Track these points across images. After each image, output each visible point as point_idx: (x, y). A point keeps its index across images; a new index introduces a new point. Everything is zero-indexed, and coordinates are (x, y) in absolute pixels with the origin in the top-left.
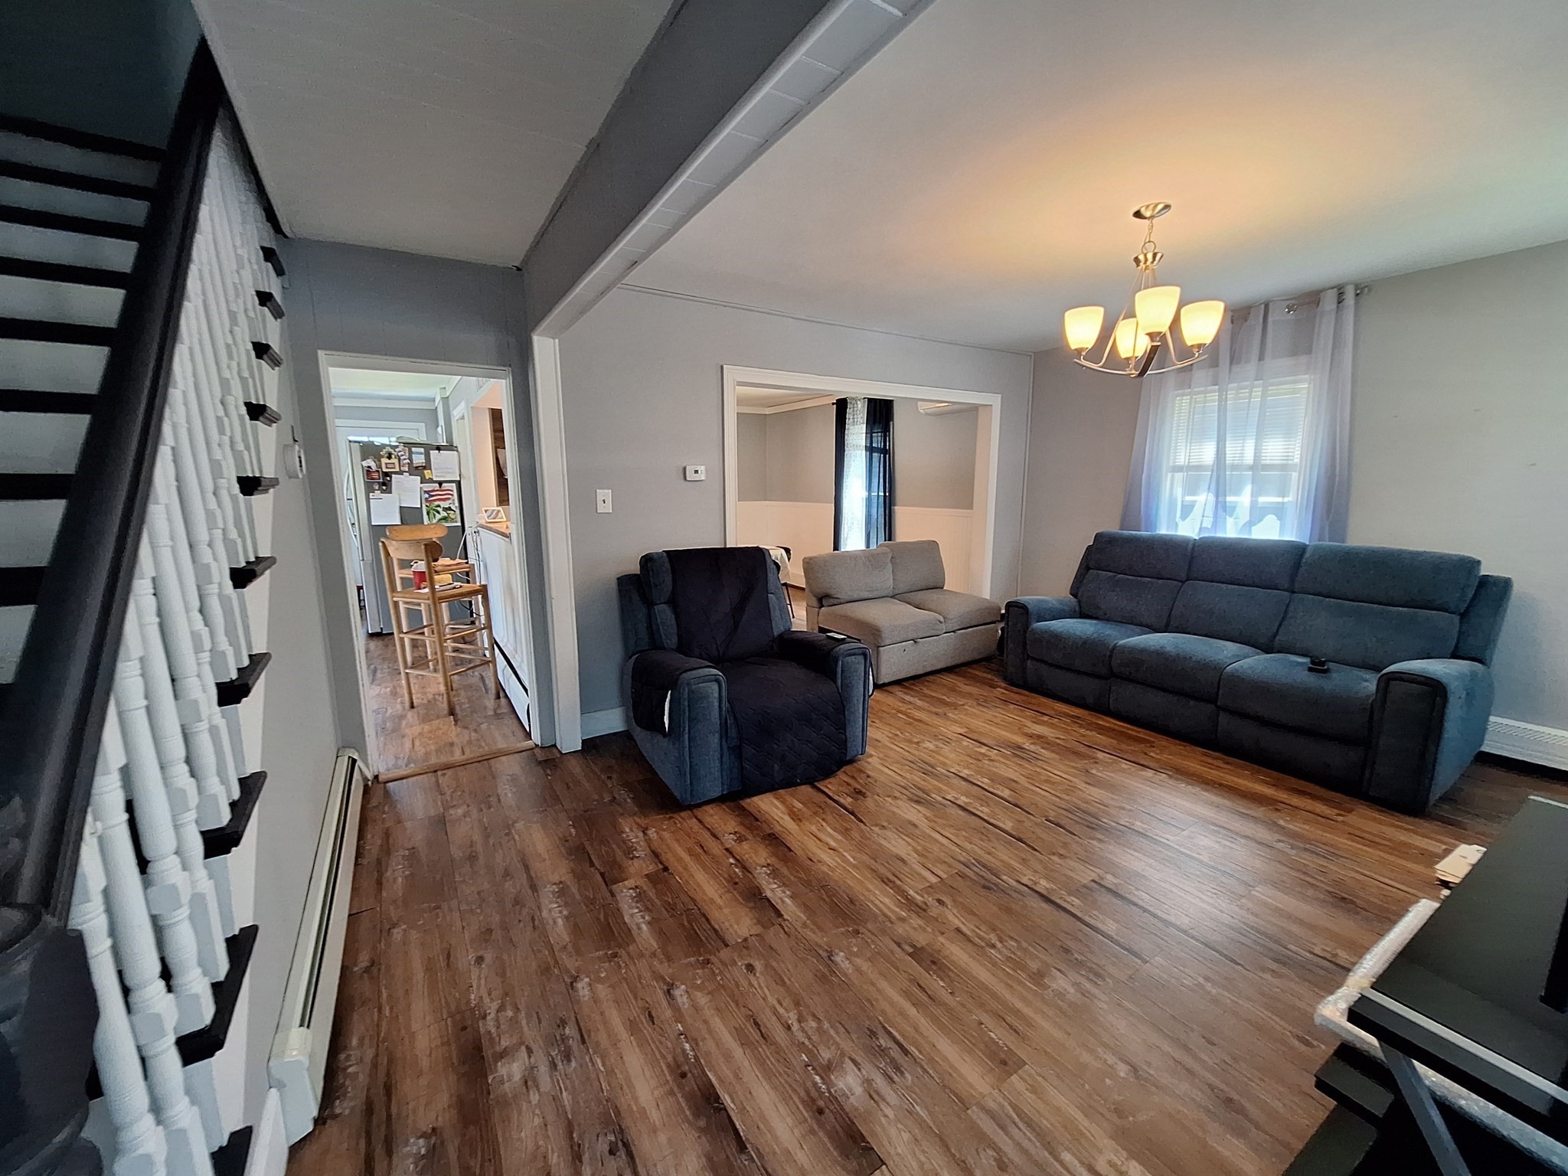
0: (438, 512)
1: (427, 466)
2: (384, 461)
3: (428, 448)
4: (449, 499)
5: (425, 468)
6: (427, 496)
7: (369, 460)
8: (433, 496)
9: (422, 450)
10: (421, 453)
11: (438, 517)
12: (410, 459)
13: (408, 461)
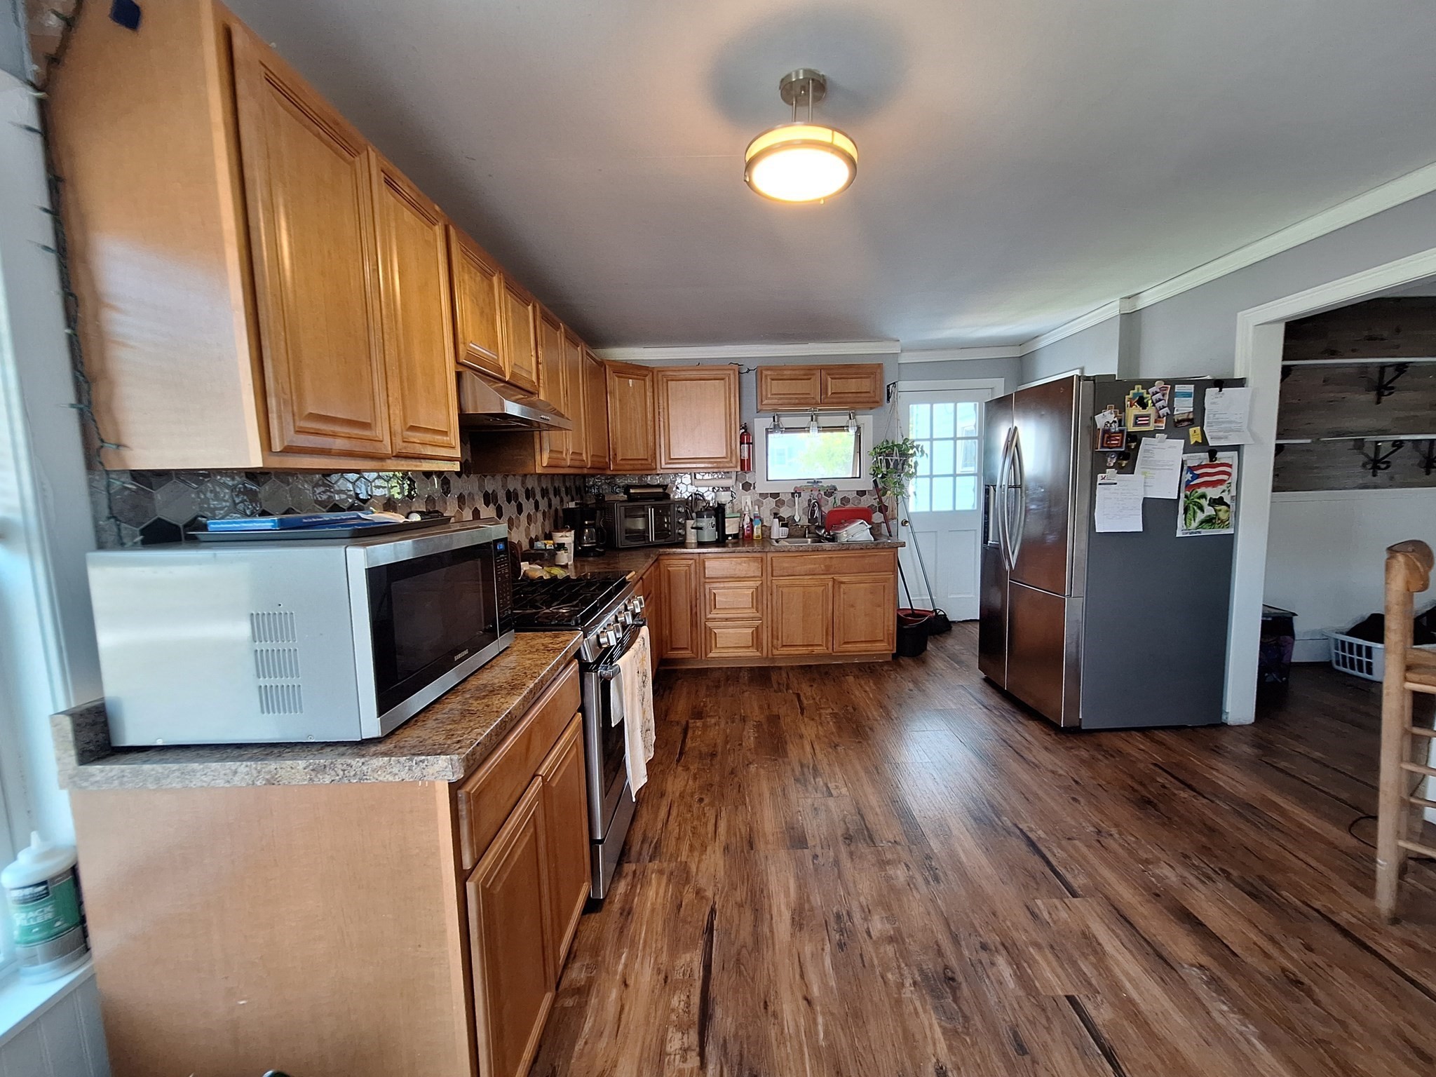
0: (1201, 509)
1: (1197, 417)
2: (1134, 411)
3: (1201, 386)
4: (1221, 482)
5: (1191, 422)
6: (1189, 476)
7: (1107, 413)
8: (1199, 476)
9: (1191, 388)
10: (1189, 395)
11: (1200, 516)
12: (1171, 405)
13: (1166, 410)
